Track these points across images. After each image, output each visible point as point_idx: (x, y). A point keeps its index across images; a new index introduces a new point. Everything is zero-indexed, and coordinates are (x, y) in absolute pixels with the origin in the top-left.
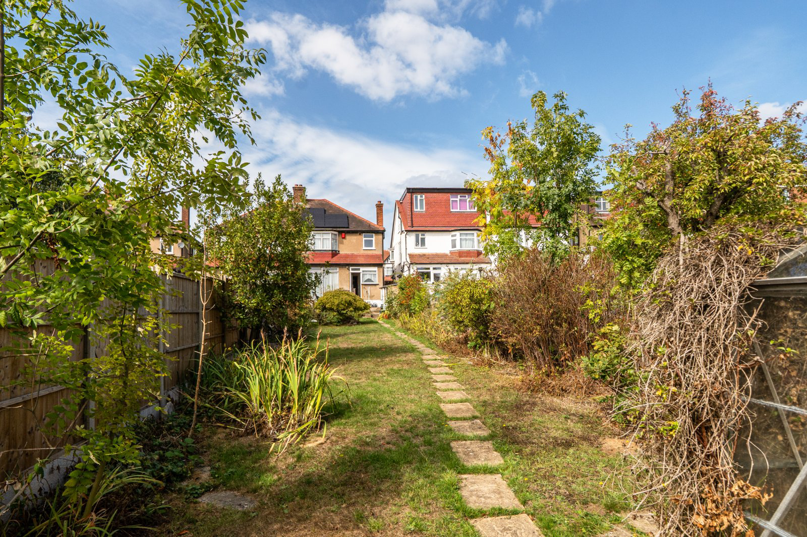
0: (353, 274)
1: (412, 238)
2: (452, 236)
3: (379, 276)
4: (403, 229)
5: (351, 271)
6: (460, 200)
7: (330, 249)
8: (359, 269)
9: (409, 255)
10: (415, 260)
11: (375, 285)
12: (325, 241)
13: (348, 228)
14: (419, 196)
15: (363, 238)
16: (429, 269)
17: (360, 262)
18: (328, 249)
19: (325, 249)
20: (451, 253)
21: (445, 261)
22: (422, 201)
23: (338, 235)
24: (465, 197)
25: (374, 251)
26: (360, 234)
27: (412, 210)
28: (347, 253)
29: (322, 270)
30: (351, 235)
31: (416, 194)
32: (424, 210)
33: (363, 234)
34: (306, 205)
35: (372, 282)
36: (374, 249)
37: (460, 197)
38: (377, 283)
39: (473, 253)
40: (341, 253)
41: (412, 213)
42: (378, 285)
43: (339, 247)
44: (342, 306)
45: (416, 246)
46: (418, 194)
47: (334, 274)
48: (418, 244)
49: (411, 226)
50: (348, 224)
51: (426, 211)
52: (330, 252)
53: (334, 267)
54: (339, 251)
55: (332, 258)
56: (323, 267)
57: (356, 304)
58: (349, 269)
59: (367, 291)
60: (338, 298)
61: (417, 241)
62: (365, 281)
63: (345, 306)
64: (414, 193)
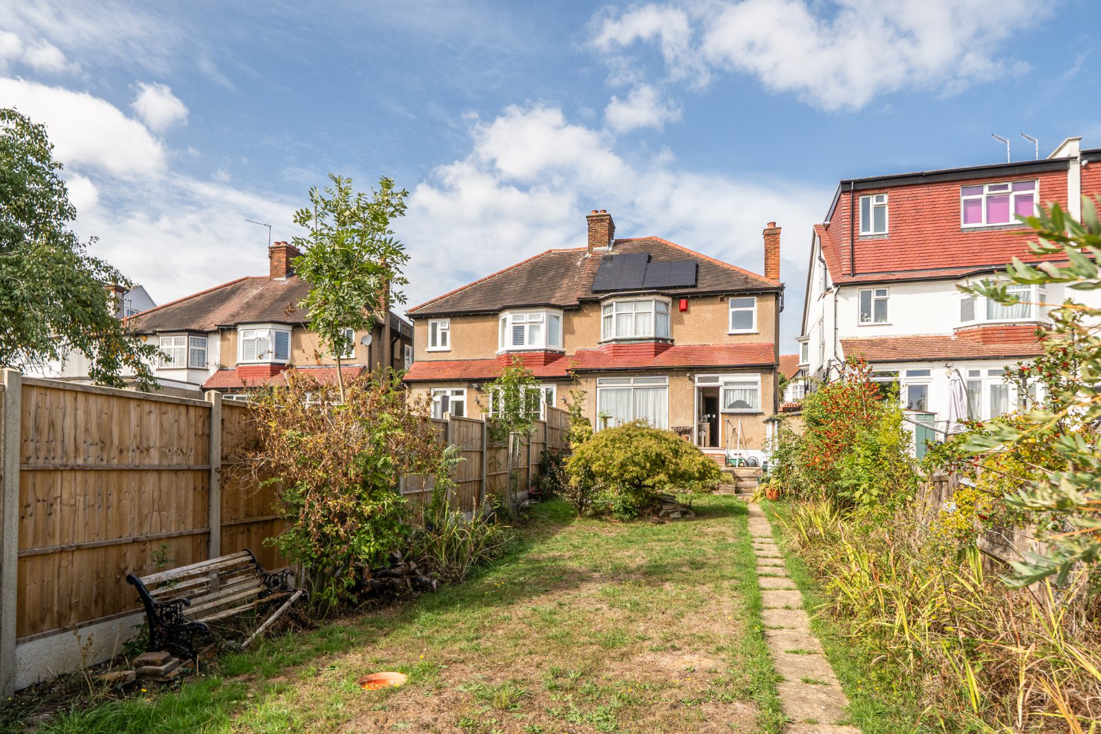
0: (702, 390)
1: (851, 302)
2: (964, 290)
3: (764, 394)
4: (830, 284)
5: (698, 384)
6: (989, 198)
7: (652, 335)
8: (716, 380)
9: (844, 343)
10: (857, 355)
11: (754, 415)
12: (640, 319)
13: (695, 286)
14: (873, 201)
16: (896, 373)
17: (720, 363)
18: (647, 336)
19: (638, 336)
20: (959, 333)
21: (942, 355)
22: (880, 210)
23: (670, 304)
24: (1006, 187)
25: (754, 336)
26: (722, 300)
27: (853, 236)
28: (692, 344)
29: (632, 382)
30: (702, 302)
31: (865, 193)
32: (887, 231)
33: (730, 299)
34: (612, 251)
35: (748, 407)
36: (756, 334)
37: (991, 189)
38: (759, 410)
39: (1026, 331)
40: (677, 343)
41: (853, 243)
42: (762, 414)
43: (672, 331)
44: (637, 469)
45: (862, 320)
46: (871, 192)
47: (660, 392)
48: (867, 317)
49: (849, 272)
50: (697, 280)
51: (892, 234)
52: (653, 341)
53: (658, 375)
54: (672, 341)
55: (656, 355)
56: (634, 376)
57: (677, 464)
58: (692, 380)
59: (734, 429)
60: (625, 448)
61: (865, 309)
62: (731, 406)
63: (644, 468)
64: (860, 191)
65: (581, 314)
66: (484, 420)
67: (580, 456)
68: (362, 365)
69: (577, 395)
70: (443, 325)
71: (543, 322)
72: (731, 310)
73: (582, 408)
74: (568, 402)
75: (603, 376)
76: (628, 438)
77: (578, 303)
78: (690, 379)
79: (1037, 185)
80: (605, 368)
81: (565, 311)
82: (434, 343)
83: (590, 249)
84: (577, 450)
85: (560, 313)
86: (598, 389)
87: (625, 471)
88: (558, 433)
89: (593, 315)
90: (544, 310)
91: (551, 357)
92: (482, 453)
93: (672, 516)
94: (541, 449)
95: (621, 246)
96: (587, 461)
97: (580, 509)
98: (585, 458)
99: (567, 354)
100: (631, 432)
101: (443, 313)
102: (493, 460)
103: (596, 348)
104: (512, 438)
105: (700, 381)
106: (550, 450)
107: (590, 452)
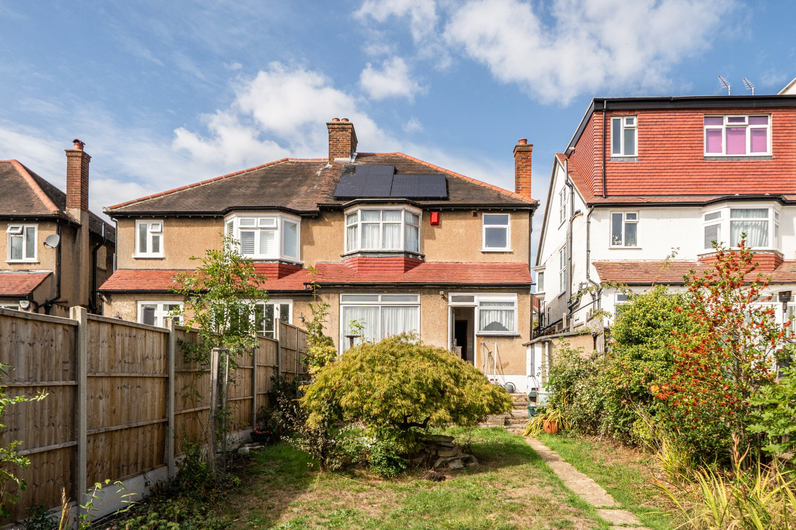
0: (456, 311)
1: (603, 223)
2: (708, 217)
3: (521, 315)
5: (451, 304)
6: (728, 129)
7: (402, 249)
8: (471, 299)
9: (598, 265)
10: (610, 276)
11: (511, 337)
12: (389, 230)
13: (446, 199)
14: (623, 122)
15: (482, 225)
17: (475, 282)
18: (396, 249)
19: (386, 249)
20: (703, 259)
22: (629, 132)
23: (421, 217)
24: (742, 120)
25: (508, 255)
26: (475, 215)
27: (605, 157)
28: (444, 261)
29: (379, 299)
30: (454, 216)
31: (616, 113)
32: (636, 154)
33: (484, 214)
34: (355, 162)
35: (504, 329)
36: (510, 253)
37: (730, 120)
38: (516, 332)
39: (765, 259)
40: (428, 260)
41: (605, 163)
42: (518, 337)
43: (423, 246)
44: (407, 402)
45: (613, 244)
46: (622, 114)
47: (411, 312)
48: (617, 240)
49: (601, 194)
50: (448, 193)
51: (641, 157)
52: (403, 255)
53: (408, 292)
54: (423, 257)
55: (406, 271)
56: (383, 292)
57: (461, 395)
58: (445, 298)
59: (490, 353)
60: (390, 372)
61: (616, 232)
62: (486, 329)
63: (417, 401)
64: (612, 111)
65: (321, 223)
66: (170, 328)
67: (322, 384)
68: (49, 271)
69: (317, 310)
70: (153, 228)
71: (276, 229)
72: (485, 226)
73: (323, 324)
74: (306, 321)
75: (347, 292)
76: (393, 358)
77: (318, 209)
78: (444, 298)
79: (770, 120)
80: (349, 282)
81: (303, 218)
82: (143, 249)
83: (331, 159)
84: (318, 376)
85: (297, 220)
86: (342, 307)
87: (390, 406)
88: (295, 355)
89: (335, 224)
90: (278, 214)
91: (286, 269)
92: (166, 380)
93: (452, 466)
94: (271, 373)
95: (364, 159)
96: (334, 392)
97: (323, 461)
98: (330, 387)
99: (306, 267)
100: (395, 350)
101: (154, 213)
102: (188, 390)
103: (339, 261)
104: (215, 357)
105: (453, 300)
106: (283, 375)
107: (337, 378)
